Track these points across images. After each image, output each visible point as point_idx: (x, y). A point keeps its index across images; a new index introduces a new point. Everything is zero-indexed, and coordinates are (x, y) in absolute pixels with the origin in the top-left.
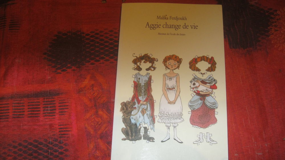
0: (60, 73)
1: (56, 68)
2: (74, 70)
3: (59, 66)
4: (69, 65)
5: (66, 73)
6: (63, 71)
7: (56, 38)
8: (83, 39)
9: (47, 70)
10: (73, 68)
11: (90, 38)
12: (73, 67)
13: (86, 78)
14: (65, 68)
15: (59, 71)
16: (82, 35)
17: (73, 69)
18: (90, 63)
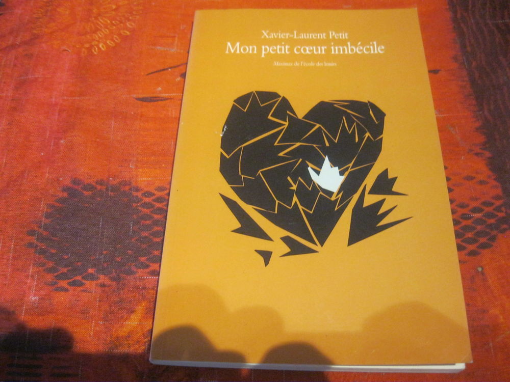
0: (67, 290)
1: (56, 274)
2: (103, 285)
3: (65, 270)
4: (90, 271)
5: (82, 291)
6: (74, 284)
7: (65, 195)
8: (134, 205)
9: (32, 276)
10: (102, 279)
11: (154, 203)
12: (102, 277)
13: (132, 312)
14: (79, 278)
15: (64, 284)
16: (135, 194)
17: (99, 281)
18: (147, 270)
